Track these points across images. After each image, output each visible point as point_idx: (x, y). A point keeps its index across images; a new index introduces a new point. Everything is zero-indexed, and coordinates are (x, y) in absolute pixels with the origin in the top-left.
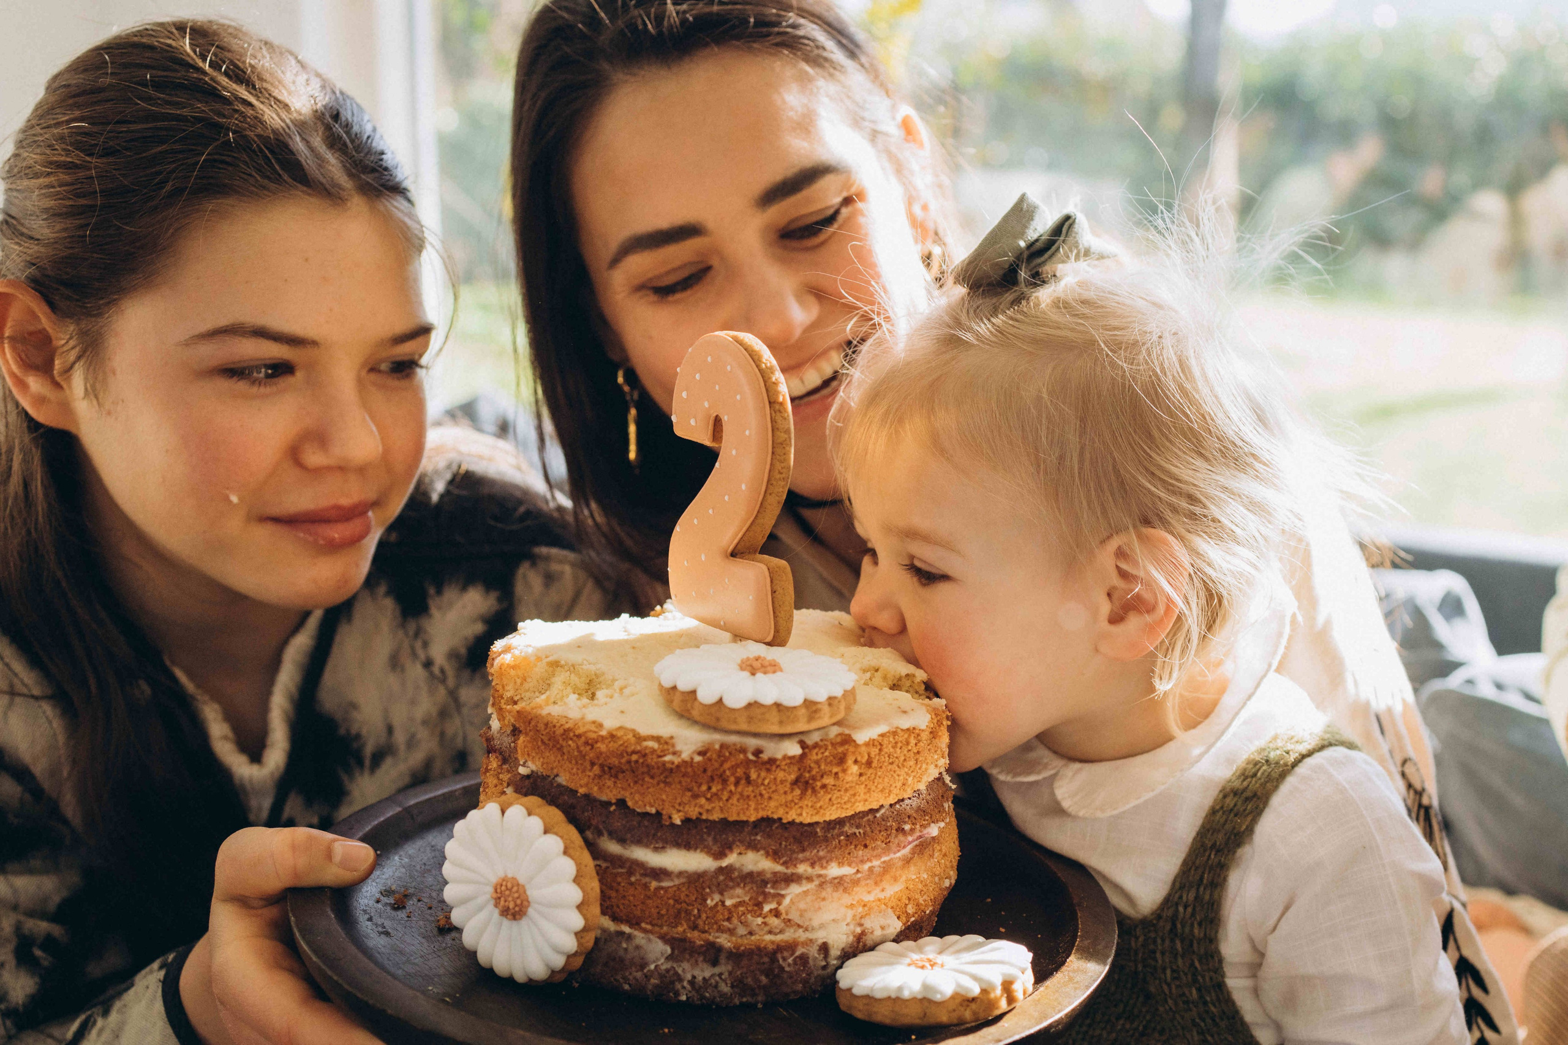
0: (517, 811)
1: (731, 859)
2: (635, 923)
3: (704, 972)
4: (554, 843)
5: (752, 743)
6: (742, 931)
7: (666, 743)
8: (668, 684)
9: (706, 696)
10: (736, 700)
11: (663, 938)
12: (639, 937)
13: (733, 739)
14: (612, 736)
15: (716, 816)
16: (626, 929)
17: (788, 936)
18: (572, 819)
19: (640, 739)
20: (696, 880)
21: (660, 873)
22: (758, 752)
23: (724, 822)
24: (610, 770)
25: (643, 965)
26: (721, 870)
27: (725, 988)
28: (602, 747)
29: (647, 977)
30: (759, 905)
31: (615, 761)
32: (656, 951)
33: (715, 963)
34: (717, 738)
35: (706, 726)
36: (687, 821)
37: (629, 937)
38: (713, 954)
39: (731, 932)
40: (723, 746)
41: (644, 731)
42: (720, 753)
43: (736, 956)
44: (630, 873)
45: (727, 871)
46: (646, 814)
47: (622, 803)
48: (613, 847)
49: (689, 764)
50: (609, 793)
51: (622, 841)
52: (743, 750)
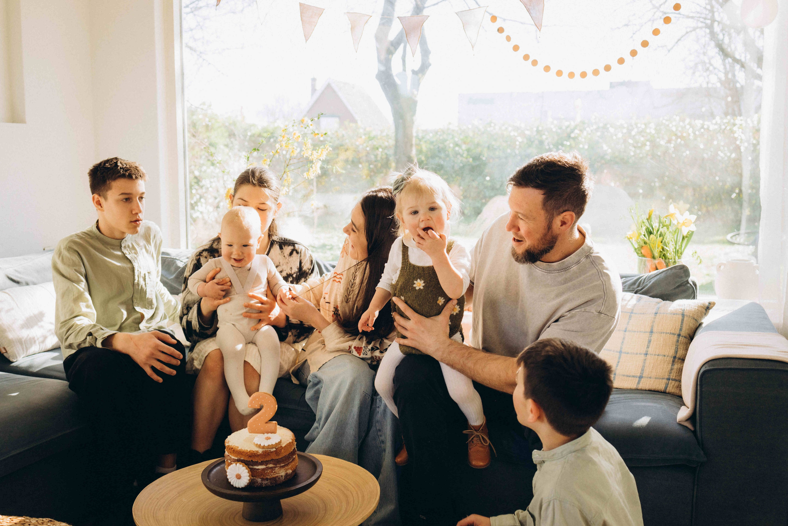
0: (238, 464)
1: (268, 466)
2: (256, 477)
3: (266, 482)
4: (244, 468)
5: (269, 450)
6: (270, 475)
7: (257, 452)
8: (256, 443)
9: (262, 445)
10: (266, 445)
11: (260, 478)
12: (257, 479)
13: (266, 449)
14: (249, 452)
15: (265, 460)
16: (255, 478)
17: (277, 475)
18: (246, 464)
19: (254, 452)
20: (263, 469)
21: (258, 469)
22: (270, 451)
23: (266, 461)
24: (250, 456)
25: (258, 482)
26: (266, 467)
27: (269, 484)
28: (249, 453)
29: (258, 484)
30: (272, 471)
31: (250, 455)
32: (259, 480)
33: (267, 481)
34: (264, 450)
35: (262, 449)
36: (261, 461)
37: (255, 479)
38: (267, 479)
39: (269, 476)
40: (265, 451)
41: (254, 450)
42: (265, 452)
43: (270, 479)
44: (254, 470)
45: (268, 467)
46: (255, 462)
47: (252, 460)
48: (251, 467)
49: (261, 454)
50: (250, 459)
51: (252, 466)
52: (268, 451)
